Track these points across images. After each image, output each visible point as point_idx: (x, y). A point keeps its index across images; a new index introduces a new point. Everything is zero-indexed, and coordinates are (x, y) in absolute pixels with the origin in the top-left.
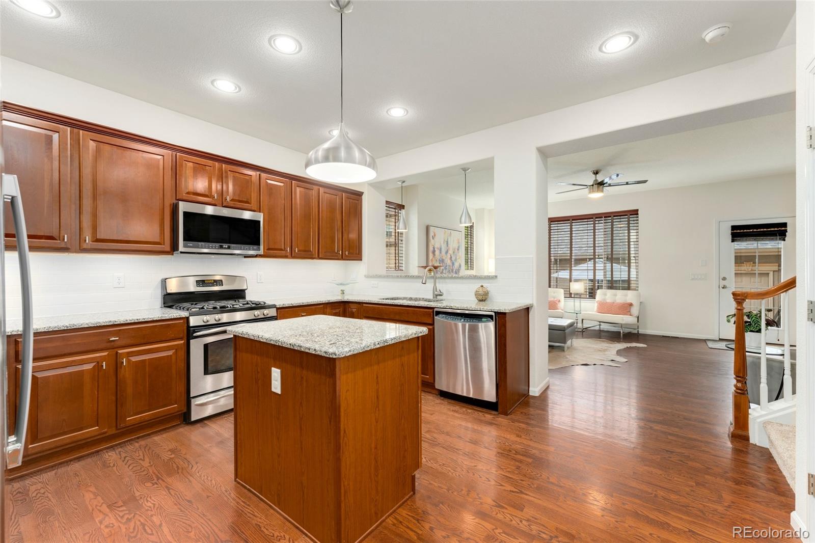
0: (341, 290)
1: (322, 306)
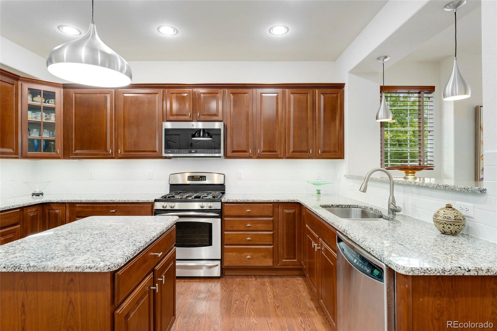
0: (317, 190)
1: (272, 205)
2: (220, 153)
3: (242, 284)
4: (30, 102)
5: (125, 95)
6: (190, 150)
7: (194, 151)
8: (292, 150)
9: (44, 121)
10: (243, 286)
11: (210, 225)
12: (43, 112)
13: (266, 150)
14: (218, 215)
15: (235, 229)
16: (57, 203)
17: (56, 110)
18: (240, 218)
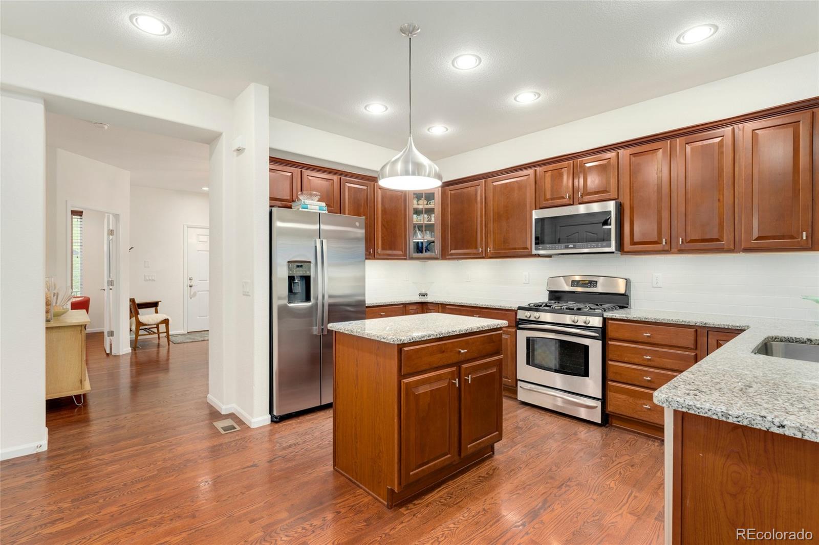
2: (610, 246)
3: (631, 443)
4: (415, 206)
5: (495, 184)
6: (567, 244)
7: (572, 246)
8: (757, 236)
9: (426, 222)
10: (630, 446)
11: (586, 348)
12: (425, 214)
13: (698, 238)
14: (597, 335)
15: (626, 359)
16: (432, 303)
17: (435, 210)
18: (635, 344)
